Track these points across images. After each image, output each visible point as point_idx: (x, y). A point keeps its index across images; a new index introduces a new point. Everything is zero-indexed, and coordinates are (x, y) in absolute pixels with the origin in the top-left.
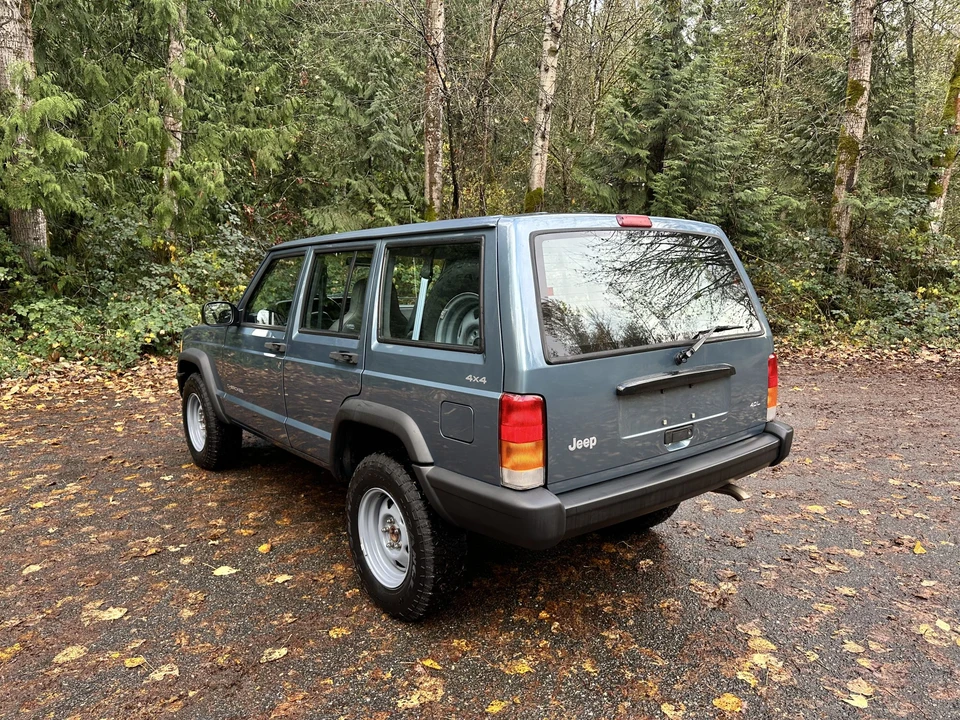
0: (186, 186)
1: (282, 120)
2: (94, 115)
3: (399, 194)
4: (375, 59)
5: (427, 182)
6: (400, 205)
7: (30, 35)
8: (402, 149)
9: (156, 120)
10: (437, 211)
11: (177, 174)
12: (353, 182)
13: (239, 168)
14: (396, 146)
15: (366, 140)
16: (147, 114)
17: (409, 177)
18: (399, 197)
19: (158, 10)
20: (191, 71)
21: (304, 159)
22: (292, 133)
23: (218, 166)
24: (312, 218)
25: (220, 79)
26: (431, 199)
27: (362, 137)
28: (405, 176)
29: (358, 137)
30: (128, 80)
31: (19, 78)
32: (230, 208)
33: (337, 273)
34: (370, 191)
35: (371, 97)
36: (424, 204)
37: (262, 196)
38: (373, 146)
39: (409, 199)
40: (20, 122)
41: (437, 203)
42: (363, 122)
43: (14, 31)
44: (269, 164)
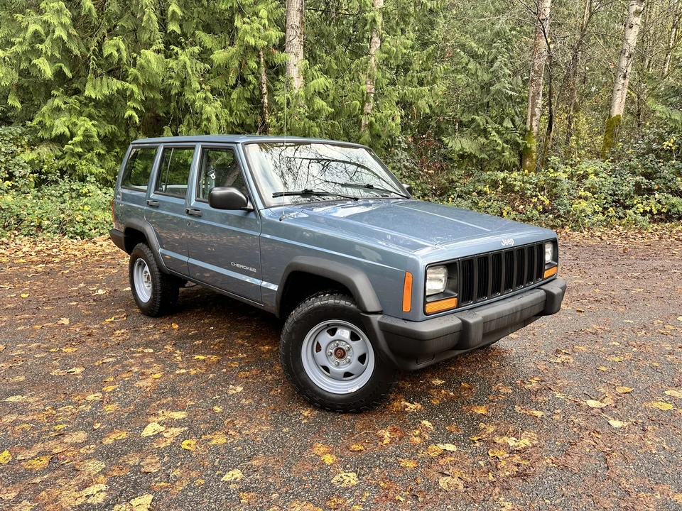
0: (377, 126)
1: (434, 80)
3: (508, 123)
4: (498, 34)
5: (529, 114)
6: (508, 132)
7: (303, 43)
8: (512, 93)
9: (364, 87)
10: (535, 134)
11: (373, 119)
12: (477, 118)
14: (509, 92)
15: (487, 89)
16: (358, 84)
17: (516, 113)
18: (508, 126)
19: (370, 20)
20: (386, 55)
22: (440, 88)
23: (397, 113)
24: (447, 142)
26: (531, 126)
27: (486, 87)
28: (513, 112)
29: (482, 87)
30: (347, 64)
32: (402, 139)
33: (460, 178)
34: (487, 123)
35: (494, 60)
36: (525, 130)
38: (492, 93)
39: (515, 127)
40: (302, 93)
41: (535, 129)
42: (486, 77)
43: (295, 42)
44: (424, 110)
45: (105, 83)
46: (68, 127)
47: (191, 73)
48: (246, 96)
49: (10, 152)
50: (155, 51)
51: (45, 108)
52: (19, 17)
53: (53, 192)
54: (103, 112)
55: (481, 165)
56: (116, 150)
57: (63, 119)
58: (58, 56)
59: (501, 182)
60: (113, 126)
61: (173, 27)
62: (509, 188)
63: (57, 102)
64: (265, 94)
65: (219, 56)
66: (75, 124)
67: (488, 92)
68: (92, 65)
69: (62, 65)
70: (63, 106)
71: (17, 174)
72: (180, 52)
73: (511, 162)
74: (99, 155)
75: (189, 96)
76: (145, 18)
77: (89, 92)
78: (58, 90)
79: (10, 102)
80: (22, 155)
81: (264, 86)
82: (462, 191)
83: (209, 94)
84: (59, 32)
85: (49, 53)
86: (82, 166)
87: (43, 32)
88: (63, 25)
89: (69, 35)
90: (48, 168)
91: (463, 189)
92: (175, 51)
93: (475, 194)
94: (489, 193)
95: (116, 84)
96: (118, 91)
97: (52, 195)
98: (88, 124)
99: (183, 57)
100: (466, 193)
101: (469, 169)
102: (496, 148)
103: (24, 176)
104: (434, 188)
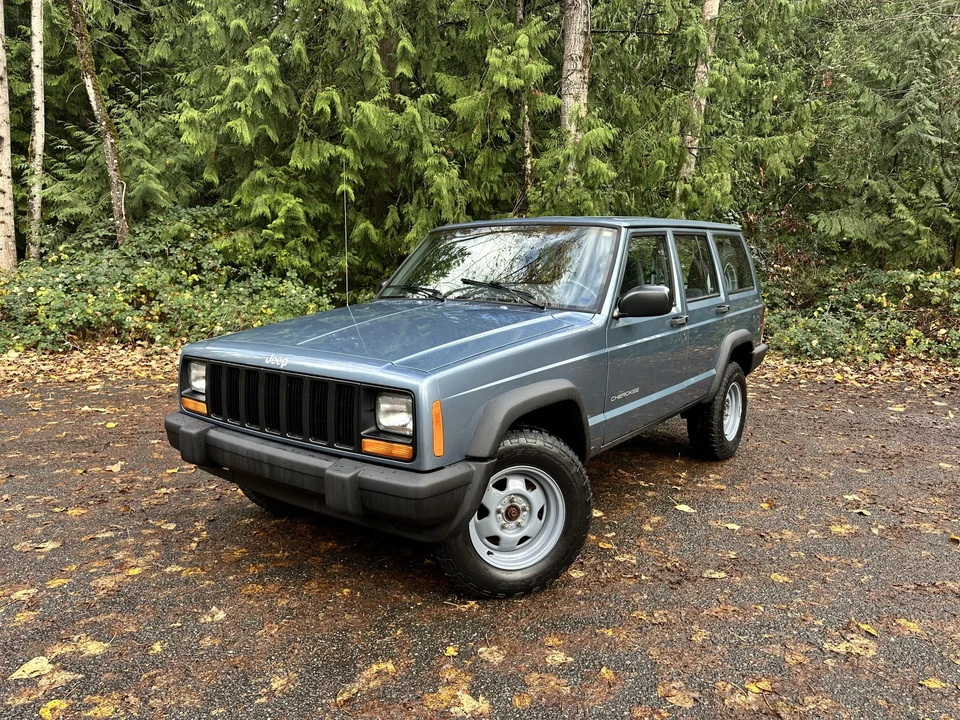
0: (694, 197)
1: (799, 124)
2: (626, 141)
3: (929, 191)
4: (917, 44)
6: (929, 204)
7: (586, 80)
8: (940, 140)
9: (676, 140)
11: (689, 187)
12: (872, 182)
13: (748, 179)
14: (932, 138)
15: (893, 136)
16: (668, 135)
17: (946, 172)
18: (929, 194)
19: (690, 38)
20: (713, 90)
21: (820, 166)
22: (807, 137)
23: (727, 176)
24: (818, 223)
25: (740, 94)
27: (890, 131)
28: (941, 170)
29: (884, 133)
30: (657, 107)
31: (575, 117)
32: (733, 215)
33: (839, 280)
34: (892, 191)
35: (907, 87)
37: (768, 204)
38: (902, 141)
39: (942, 196)
40: (571, 152)
42: (892, 117)
43: (575, 79)
44: (778, 171)
45: (315, 149)
46: (270, 207)
47: (421, 130)
48: (500, 160)
49: (200, 237)
50: (377, 103)
51: (246, 183)
52: (220, 69)
53: (241, 289)
54: (317, 188)
55: (879, 260)
56: (330, 237)
57: (264, 196)
58: (260, 115)
59: (908, 288)
60: (326, 205)
61: (404, 69)
62: (922, 299)
63: (259, 175)
64: (528, 156)
65: (462, 106)
66: (278, 203)
67: (895, 140)
68: (302, 125)
69: (266, 127)
70: (266, 180)
71: (205, 266)
72: (408, 102)
73: (931, 256)
74: (307, 244)
75: (418, 163)
76: (365, 60)
77: (296, 161)
78: (262, 159)
79: (206, 176)
80: (215, 243)
81: (528, 145)
82: (838, 302)
83: (444, 160)
84: (263, 86)
85: (249, 113)
86: (283, 257)
87: (244, 86)
88: (269, 77)
89: (275, 89)
90: (243, 259)
91: (841, 297)
92: (401, 102)
93: (859, 306)
94: (885, 305)
95: (330, 150)
96: (332, 159)
97: (239, 294)
98: (291, 202)
99: (411, 109)
100: (845, 305)
101: (856, 266)
102: (905, 232)
103: (213, 269)
104: (793, 294)
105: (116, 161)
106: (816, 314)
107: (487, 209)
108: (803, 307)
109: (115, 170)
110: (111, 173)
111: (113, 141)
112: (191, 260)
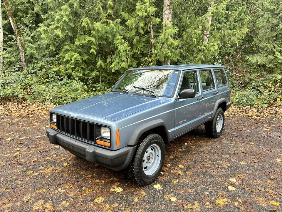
0: (206, 51)
1: (243, 26)
7: (171, 13)
12: (267, 45)
15: (275, 28)
16: (198, 30)
20: (212, 15)
22: (245, 30)
23: (216, 44)
24: (249, 59)
29: (272, 28)
35: (280, 12)
38: (278, 30)
42: (275, 22)
43: (167, 13)
44: (235, 42)
45: (83, 38)
46: (70, 57)
47: (116, 31)
48: (143, 40)
49: (48, 67)
50: (102, 23)
51: (63, 50)
52: (53, 13)
54: (86, 51)
55: (271, 71)
56: (91, 66)
57: (69, 54)
58: (65, 28)
59: (279, 81)
60: (88, 56)
61: (110, 11)
63: (67, 47)
64: (152, 39)
65: (129, 23)
66: (72, 56)
67: (276, 30)
68: (79, 31)
69: (68, 32)
70: (69, 49)
71: (50, 76)
72: (111, 22)
74: (83, 68)
75: (115, 42)
76: (97, 9)
77: (77, 43)
78: (68, 42)
79: (50, 48)
80: (53, 69)
81: (152, 35)
82: (255, 85)
83: (123, 41)
84: (65, 18)
85: (61, 27)
86: (74, 74)
87: (60, 19)
88: (67, 15)
89: (70, 19)
90: (62, 74)
92: (109, 22)
93: (262, 87)
94: (271, 87)
95: (88, 38)
96: (89, 41)
98: (76, 55)
99: (112, 25)
100: (257, 86)
101: (262, 73)
102: (279, 61)
103: (52, 77)
104: (240, 83)
105: (21, 44)
106: (247, 89)
107: (140, 56)
108: (244, 87)
109: (21, 47)
110: (20, 48)
111: (20, 37)
112: (46, 74)
